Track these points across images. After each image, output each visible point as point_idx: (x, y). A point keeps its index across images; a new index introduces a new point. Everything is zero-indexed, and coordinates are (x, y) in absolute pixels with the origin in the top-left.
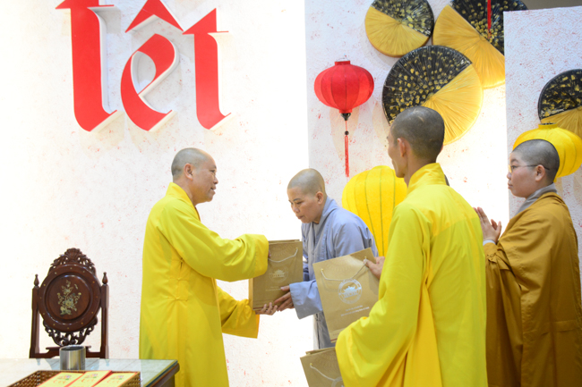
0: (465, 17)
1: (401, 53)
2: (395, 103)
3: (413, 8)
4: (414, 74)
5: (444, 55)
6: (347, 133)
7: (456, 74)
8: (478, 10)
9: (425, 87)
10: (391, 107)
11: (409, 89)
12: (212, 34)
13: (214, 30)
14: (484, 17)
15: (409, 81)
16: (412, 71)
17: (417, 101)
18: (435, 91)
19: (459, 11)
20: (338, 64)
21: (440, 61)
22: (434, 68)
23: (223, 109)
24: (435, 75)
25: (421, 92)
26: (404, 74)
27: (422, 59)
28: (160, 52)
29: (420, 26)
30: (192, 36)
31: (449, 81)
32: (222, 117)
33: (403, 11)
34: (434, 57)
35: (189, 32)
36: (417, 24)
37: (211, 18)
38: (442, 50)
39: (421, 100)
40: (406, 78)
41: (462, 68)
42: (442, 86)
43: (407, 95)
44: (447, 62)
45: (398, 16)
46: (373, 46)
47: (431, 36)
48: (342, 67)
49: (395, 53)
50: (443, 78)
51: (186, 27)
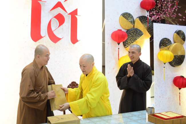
0: (141, 22)
1: (128, 29)
2: (128, 42)
3: (131, 18)
4: (132, 35)
5: (139, 31)
6: (119, 49)
7: (141, 36)
8: (144, 21)
9: (134, 38)
10: (127, 43)
11: (131, 38)
12: (76, 16)
13: (77, 15)
14: (145, 23)
15: (131, 36)
16: (132, 34)
17: (133, 42)
18: (136, 39)
19: (140, 21)
20: (118, 30)
21: (138, 32)
22: (136, 34)
23: (78, 39)
24: (137, 36)
25: (134, 39)
26: (130, 34)
27: (134, 31)
28: (60, 19)
29: (132, 23)
30: (70, 16)
31: (139, 37)
32: (78, 41)
33: (128, 18)
34: (137, 31)
35: (69, 14)
36: (131, 22)
37: (76, 11)
38: (138, 29)
39: (134, 41)
40: (130, 35)
41: (142, 34)
42: (138, 38)
43: (130, 40)
44: (139, 33)
45: (127, 19)
46: (121, 26)
47: (134, 25)
48: (119, 31)
49: (127, 29)
50: (138, 36)
51: (69, 13)
